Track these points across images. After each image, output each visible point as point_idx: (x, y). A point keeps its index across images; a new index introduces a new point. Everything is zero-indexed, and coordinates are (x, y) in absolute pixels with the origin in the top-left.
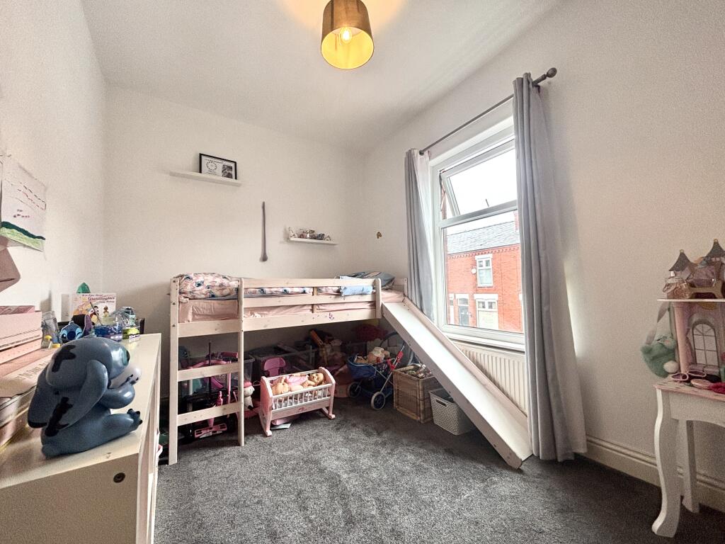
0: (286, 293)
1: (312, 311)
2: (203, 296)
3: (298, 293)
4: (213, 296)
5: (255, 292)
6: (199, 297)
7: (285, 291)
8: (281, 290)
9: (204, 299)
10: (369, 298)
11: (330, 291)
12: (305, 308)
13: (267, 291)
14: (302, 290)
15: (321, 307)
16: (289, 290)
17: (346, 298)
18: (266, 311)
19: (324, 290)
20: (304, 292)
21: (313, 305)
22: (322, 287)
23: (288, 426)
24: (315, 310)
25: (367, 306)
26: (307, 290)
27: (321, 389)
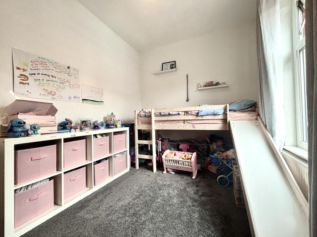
0: (169, 115)
1: (184, 123)
2: (143, 116)
3: (176, 114)
4: (146, 116)
5: (158, 114)
6: (142, 116)
7: (169, 113)
8: (167, 113)
9: (143, 117)
10: (221, 117)
11: (193, 113)
12: (180, 121)
13: (162, 113)
14: (177, 113)
15: (189, 122)
16: (171, 113)
17: (203, 117)
18: (163, 122)
19: (189, 113)
20: (179, 114)
21: (184, 120)
22: (189, 111)
23: (174, 173)
24: (186, 123)
25: (220, 122)
26: (180, 113)
27: (188, 162)
